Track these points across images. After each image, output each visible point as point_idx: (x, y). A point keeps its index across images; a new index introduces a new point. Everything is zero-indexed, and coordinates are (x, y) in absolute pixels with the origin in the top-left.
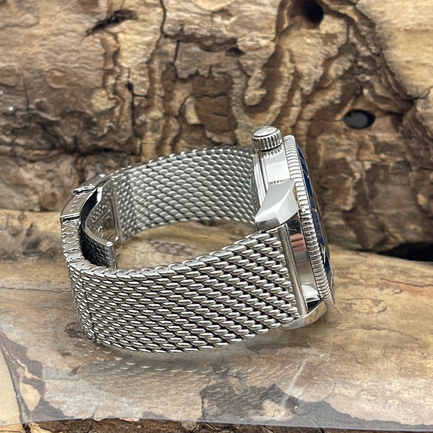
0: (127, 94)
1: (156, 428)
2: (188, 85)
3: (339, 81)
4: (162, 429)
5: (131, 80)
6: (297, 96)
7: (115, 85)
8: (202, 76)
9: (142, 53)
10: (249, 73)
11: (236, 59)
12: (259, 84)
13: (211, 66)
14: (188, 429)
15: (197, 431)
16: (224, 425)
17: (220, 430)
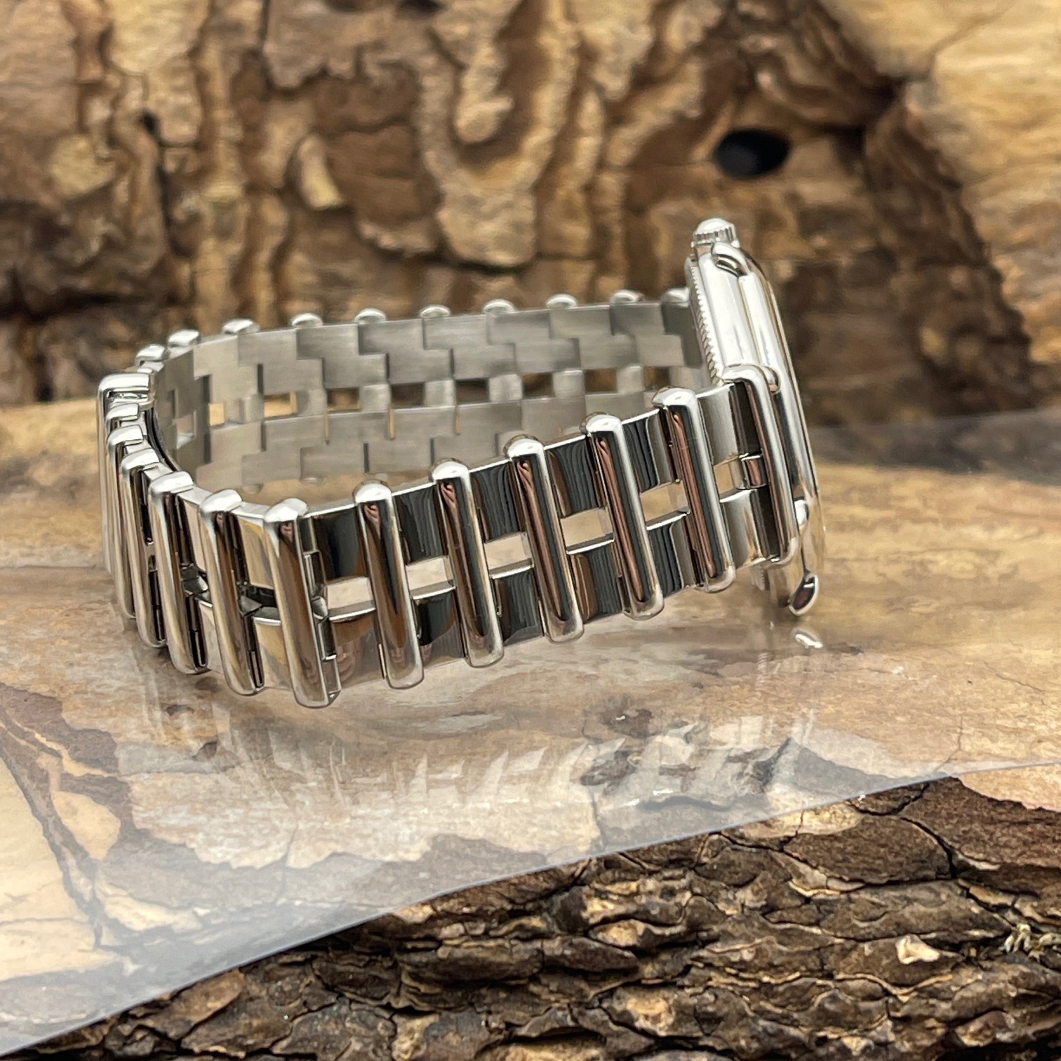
0: (144, 144)
2: (303, 107)
3: (696, 59)
5: (151, 106)
6: (591, 108)
7: (110, 123)
8: (339, 79)
9: (174, 30)
10: (462, 57)
11: (422, 25)
12: (491, 84)
13: (359, 51)
14: (566, 871)
15: (593, 876)
16: (665, 853)
17: (657, 868)
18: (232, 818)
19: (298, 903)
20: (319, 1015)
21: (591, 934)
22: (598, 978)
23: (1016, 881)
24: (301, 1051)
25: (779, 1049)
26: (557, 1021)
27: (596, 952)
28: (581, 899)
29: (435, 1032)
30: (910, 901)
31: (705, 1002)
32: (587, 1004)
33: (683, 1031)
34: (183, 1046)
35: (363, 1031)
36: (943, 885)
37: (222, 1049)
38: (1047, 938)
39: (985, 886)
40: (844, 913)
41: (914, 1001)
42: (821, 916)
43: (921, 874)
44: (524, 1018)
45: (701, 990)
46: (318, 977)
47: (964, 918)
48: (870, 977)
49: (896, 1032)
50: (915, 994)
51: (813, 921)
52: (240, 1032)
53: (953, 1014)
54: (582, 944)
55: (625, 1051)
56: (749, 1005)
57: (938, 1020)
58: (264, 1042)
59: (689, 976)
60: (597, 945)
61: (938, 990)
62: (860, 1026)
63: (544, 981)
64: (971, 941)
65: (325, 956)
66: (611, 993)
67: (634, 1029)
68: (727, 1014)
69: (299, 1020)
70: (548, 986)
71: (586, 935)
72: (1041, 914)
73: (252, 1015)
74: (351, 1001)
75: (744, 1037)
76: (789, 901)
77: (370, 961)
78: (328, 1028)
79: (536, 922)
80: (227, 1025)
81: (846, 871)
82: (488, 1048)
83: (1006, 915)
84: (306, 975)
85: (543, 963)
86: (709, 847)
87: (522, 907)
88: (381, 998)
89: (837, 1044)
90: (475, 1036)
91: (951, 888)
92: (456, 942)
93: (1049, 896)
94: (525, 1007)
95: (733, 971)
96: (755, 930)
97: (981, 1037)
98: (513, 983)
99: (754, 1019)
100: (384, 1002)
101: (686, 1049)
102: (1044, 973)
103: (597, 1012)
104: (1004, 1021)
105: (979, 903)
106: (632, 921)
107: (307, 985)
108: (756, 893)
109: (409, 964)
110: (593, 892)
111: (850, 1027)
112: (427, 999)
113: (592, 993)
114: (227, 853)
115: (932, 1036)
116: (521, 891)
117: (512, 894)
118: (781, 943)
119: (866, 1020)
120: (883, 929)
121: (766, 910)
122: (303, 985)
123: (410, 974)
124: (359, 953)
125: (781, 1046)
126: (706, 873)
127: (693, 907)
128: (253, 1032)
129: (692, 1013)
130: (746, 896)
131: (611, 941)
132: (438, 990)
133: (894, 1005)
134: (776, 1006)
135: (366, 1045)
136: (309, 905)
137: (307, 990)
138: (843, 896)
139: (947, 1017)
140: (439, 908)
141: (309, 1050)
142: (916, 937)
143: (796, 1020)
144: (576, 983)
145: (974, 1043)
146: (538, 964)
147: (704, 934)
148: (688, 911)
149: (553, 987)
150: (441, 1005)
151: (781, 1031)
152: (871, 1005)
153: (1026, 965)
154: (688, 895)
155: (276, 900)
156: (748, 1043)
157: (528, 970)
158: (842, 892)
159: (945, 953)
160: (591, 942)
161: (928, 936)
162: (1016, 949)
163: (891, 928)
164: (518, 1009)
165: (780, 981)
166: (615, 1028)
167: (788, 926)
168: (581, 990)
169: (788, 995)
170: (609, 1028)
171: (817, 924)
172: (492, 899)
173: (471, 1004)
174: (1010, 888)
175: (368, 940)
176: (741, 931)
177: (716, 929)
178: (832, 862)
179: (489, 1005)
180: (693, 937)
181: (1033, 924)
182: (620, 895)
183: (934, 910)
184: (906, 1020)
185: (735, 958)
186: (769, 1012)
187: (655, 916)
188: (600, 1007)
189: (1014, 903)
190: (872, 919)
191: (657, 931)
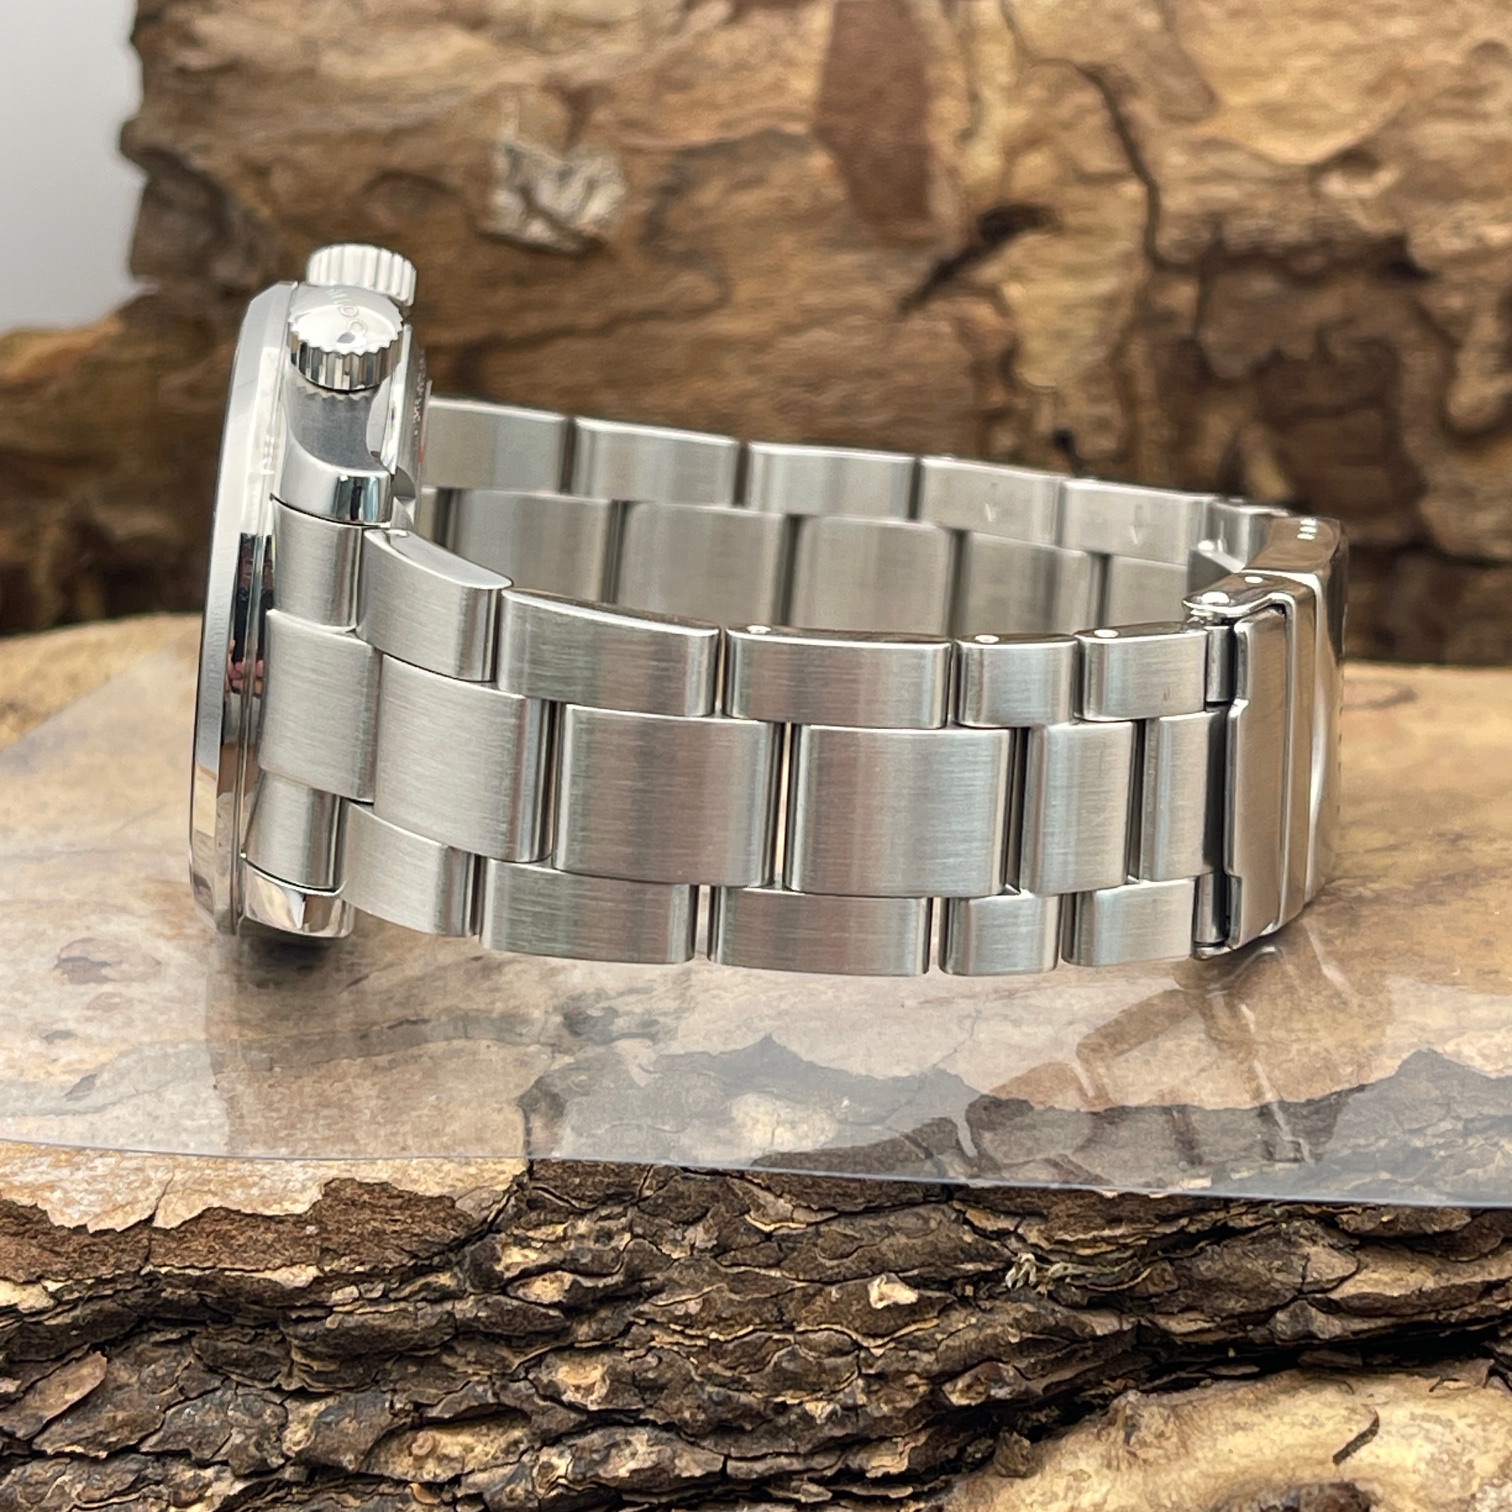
1: (370, 1228)
4: (390, 1228)
14: (477, 1216)
15: (511, 1219)
16: (601, 1188)
17: (591, 1207)
18: (101, 1170)
19: (164, 1270)
20: (199, 1402)
21: (509, 1289)
22: (523, 1343)
23: (1019, 1200)
24: (174, 1447)
25: (727, 1420)
26: (476, 1398)
27: (514, 1312)
28: (494, 1249)
29: (329, 1419)
30: (891, 1231)
31: (645, 1366)
32: (512, 1374)
33: (619, 1403)
34: (35, 1447)
35: (247, 1420)
36: (934, 1209)
37: (79, 1449)
38: (1056, 1269)
39: (985, 1208)
40: (809, 1250)
41: (889, 1354)
42: (782, 1255)
43: (905, 1197)
44: (436, 1396)
45: (642, 1352)
46: (199, 1357)
47: (953, 1249)
48: (836, 1327)
49: (868, 1392)
50: (892, 1345)
51: (771, 1261)
52: (99, 1428)
53: (936, 1368)
54: (498, 1303)
55: (550, 1430)
56: (697, 1368)
57: (919, 1376)
58: (129, 1439)
59: (630, 1336)
60: (515, 1303)
61: (920, 1340)
62: (826, 1388)
63: (460, 1350)
64: (964, 1277)
65: (205, 1333)
66: (539, 1361)
67: (561, 1403)
68: (670, 1380)
69: (173, 1410)
70: (465, 1356)
71: (504, 1293)
72: (1047, 1239)
73: (118, 1407)
74: (238, 1384)
75: (689, 1407)
76: (745, 1238)
77: (257, 1335)
78: (207, 1418)
79: (444, 1279)
80: (87, 1420)
81: (815, 1197)
82: (390, 1435)
83: (1008, 1242)
84: (184, 1355)
85: (456, 1328)
86: (653, 1177)
87: (427, 1262)
88: (271, 1380)
89: (798, 1410)
90: (375, 1420)
91: (943, 1212)
92: (348, 1308)
93: (1058, 1217)
94: (438, 1382)
95: (678, 1328)
96: (705, 1275)
97: (972, 1394)
98: (422, 1354)
99: (701, 1385)
100: (274, 1384)
101: (626, 1425)
102: (1054, 1311)
103: (522, 1384)
104: (1000, 1375)
105: (975, 1229)
106: (559, 1273)
107: (186, 1368)
108: (707, 1231)
109: (296, 1337)
110: (510, 1240)
111: (814, 1389)
112: (323, 1378)
113: (517, 1362)
114: (86, 1213)
115: (914, 1396)
116: (427, 1241)
117: (414, 1247)
118: (732, 1290)
119: (832, 1381)
120: (854, 1268)
121: (717, 1251)
122: (180, 1368)
123: (300, 1348)
124: (243, 1327)
125: (730, 1416)
126: (649, 1210)
127: (631, 1252)
128: (115, 1427)
129: (630, 1380)
130: (698, 1235)
131: (533, 1298)
132: (333, 1367)
133: (865, 1359)
134: (727, 1368)
135: (248, 1438)
136: (176, 1272)
137: (186, 1374)
138: (810, 1229)
139: (927, 1371)
140: (327, 1269)
141: (182, 1446)
142: (893, 1275)
143: (748, 1384)
144: (497, 1351)
145: (964, 1402)
146: (449, 1330)
147: (647, 1284)
148: (626, 1257)
149: (471, 1356)
150: (340, 1386)
151: (729, 1397)
152: (840, 1361)
153: (1032, 1303)
154: (627, 1236)
155: (141, 1268)
156: (692, 1415)
157: (435, 1338)
158: (809, 1225)
159: (929, 1293)
160: (509, 1301)
161: (910, 1274)
162: (1019, 1285)
163: (863, 1266)
164: (430, 1386)
165: (729, 1338)
166: (542, 1403)
167: (743, 1269)
168: (503, 1359)
169: (738, 1354)
170: (534, 1403)
171: (777, 1265)
172: (389, 1253)
173: (377, 1382)
174: (1013, 1208)
175: (249, 1311)
176: (688, 1278)
177: (660, 1277)
178: (799, 1188)
179: (395, 1382)
180: (634, 1289)
181: (1040, 1252)
182: (544, 1242)
183: (919, 1242)
184: (881, 1380)
185: (680, 1311)
186: (717, 1375)
187: (585, 1264)
188: (526, 1378)
189: (1017, 1228)
190: (843, 1256)
191: (588, 1283)
